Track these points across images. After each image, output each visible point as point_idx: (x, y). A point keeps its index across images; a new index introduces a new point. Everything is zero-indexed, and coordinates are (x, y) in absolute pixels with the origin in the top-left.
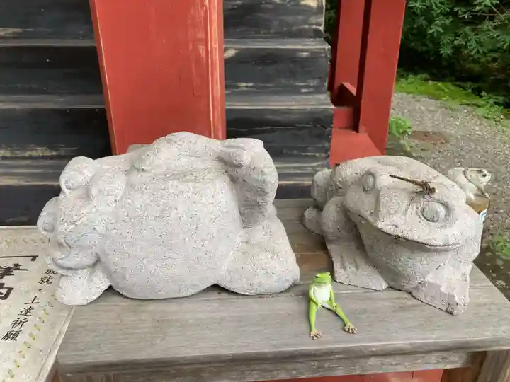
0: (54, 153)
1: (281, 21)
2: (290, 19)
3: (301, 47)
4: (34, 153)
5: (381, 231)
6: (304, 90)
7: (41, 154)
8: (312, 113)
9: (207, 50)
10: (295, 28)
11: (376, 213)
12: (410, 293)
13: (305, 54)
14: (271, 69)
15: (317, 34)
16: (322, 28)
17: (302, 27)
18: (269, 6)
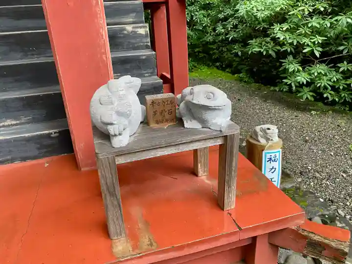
0: (18, 122)
1: (129, 42)
2: (133, 41)
3: (141, 54)
4: (6, 124)
5: (194, 103)
6: (146, 75)
7: (10, 124)
8: (152, 84)
9: (106, 57)
10: (136, 45)
11: (193, 99)
12: (209, 128)
13: (144, 57)
14: (128, 66)
15: (147, 47)
16: (149, 44)
17: (139, 44)
18: (122, 35)
